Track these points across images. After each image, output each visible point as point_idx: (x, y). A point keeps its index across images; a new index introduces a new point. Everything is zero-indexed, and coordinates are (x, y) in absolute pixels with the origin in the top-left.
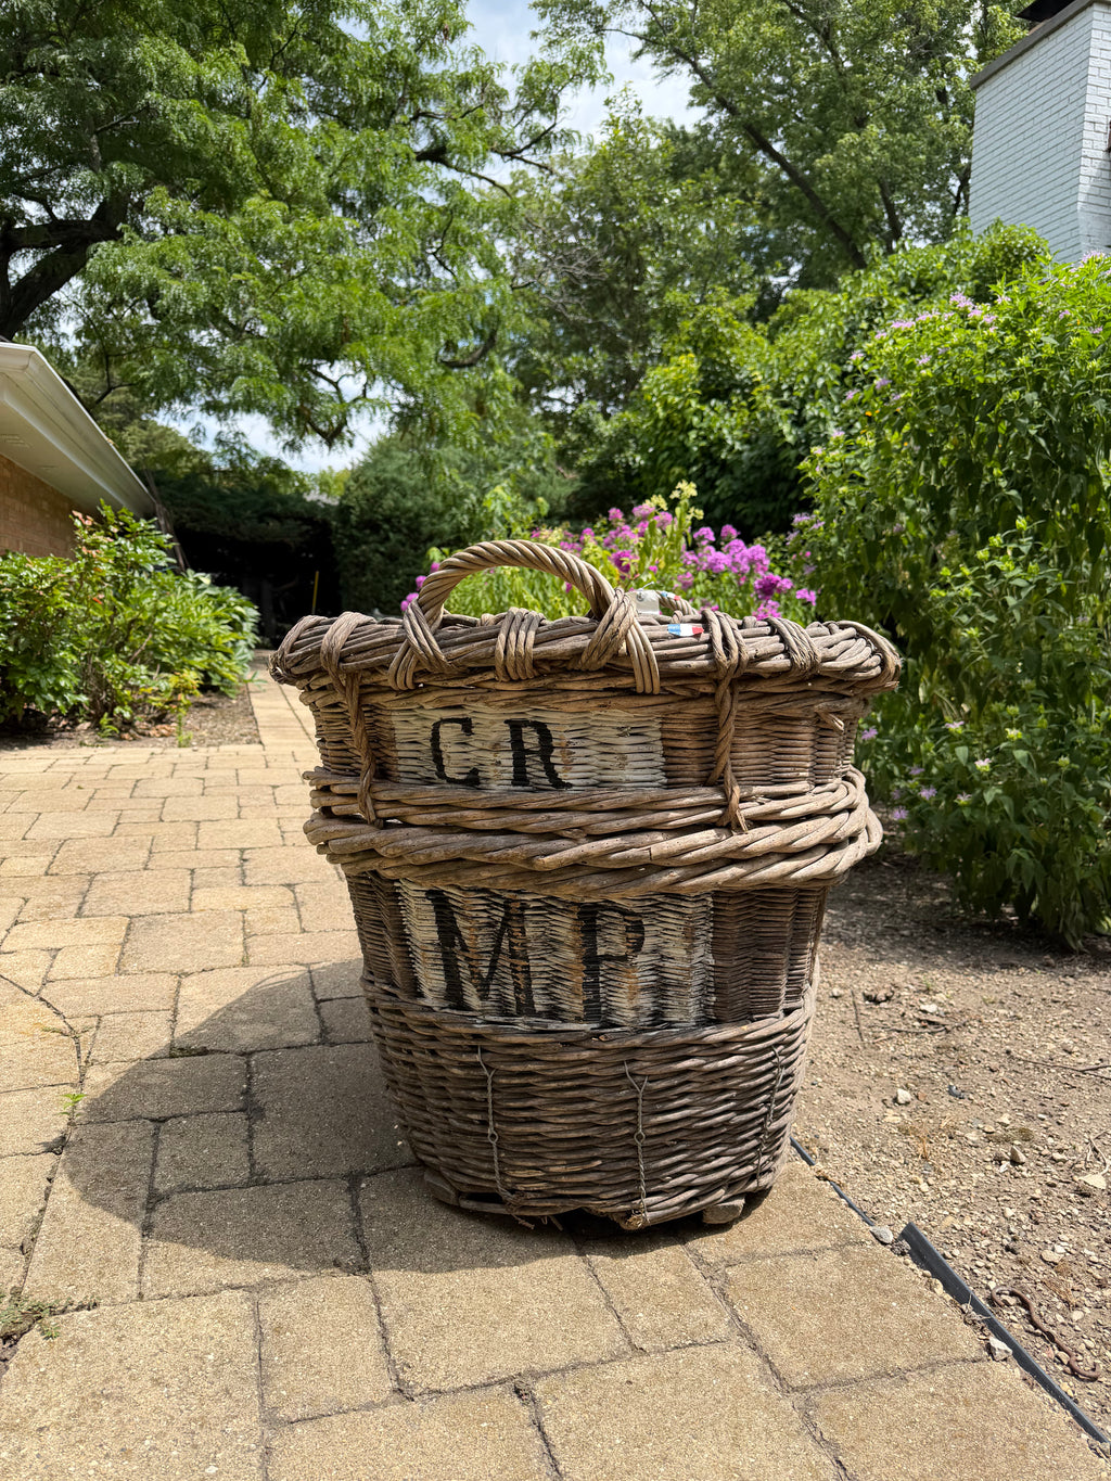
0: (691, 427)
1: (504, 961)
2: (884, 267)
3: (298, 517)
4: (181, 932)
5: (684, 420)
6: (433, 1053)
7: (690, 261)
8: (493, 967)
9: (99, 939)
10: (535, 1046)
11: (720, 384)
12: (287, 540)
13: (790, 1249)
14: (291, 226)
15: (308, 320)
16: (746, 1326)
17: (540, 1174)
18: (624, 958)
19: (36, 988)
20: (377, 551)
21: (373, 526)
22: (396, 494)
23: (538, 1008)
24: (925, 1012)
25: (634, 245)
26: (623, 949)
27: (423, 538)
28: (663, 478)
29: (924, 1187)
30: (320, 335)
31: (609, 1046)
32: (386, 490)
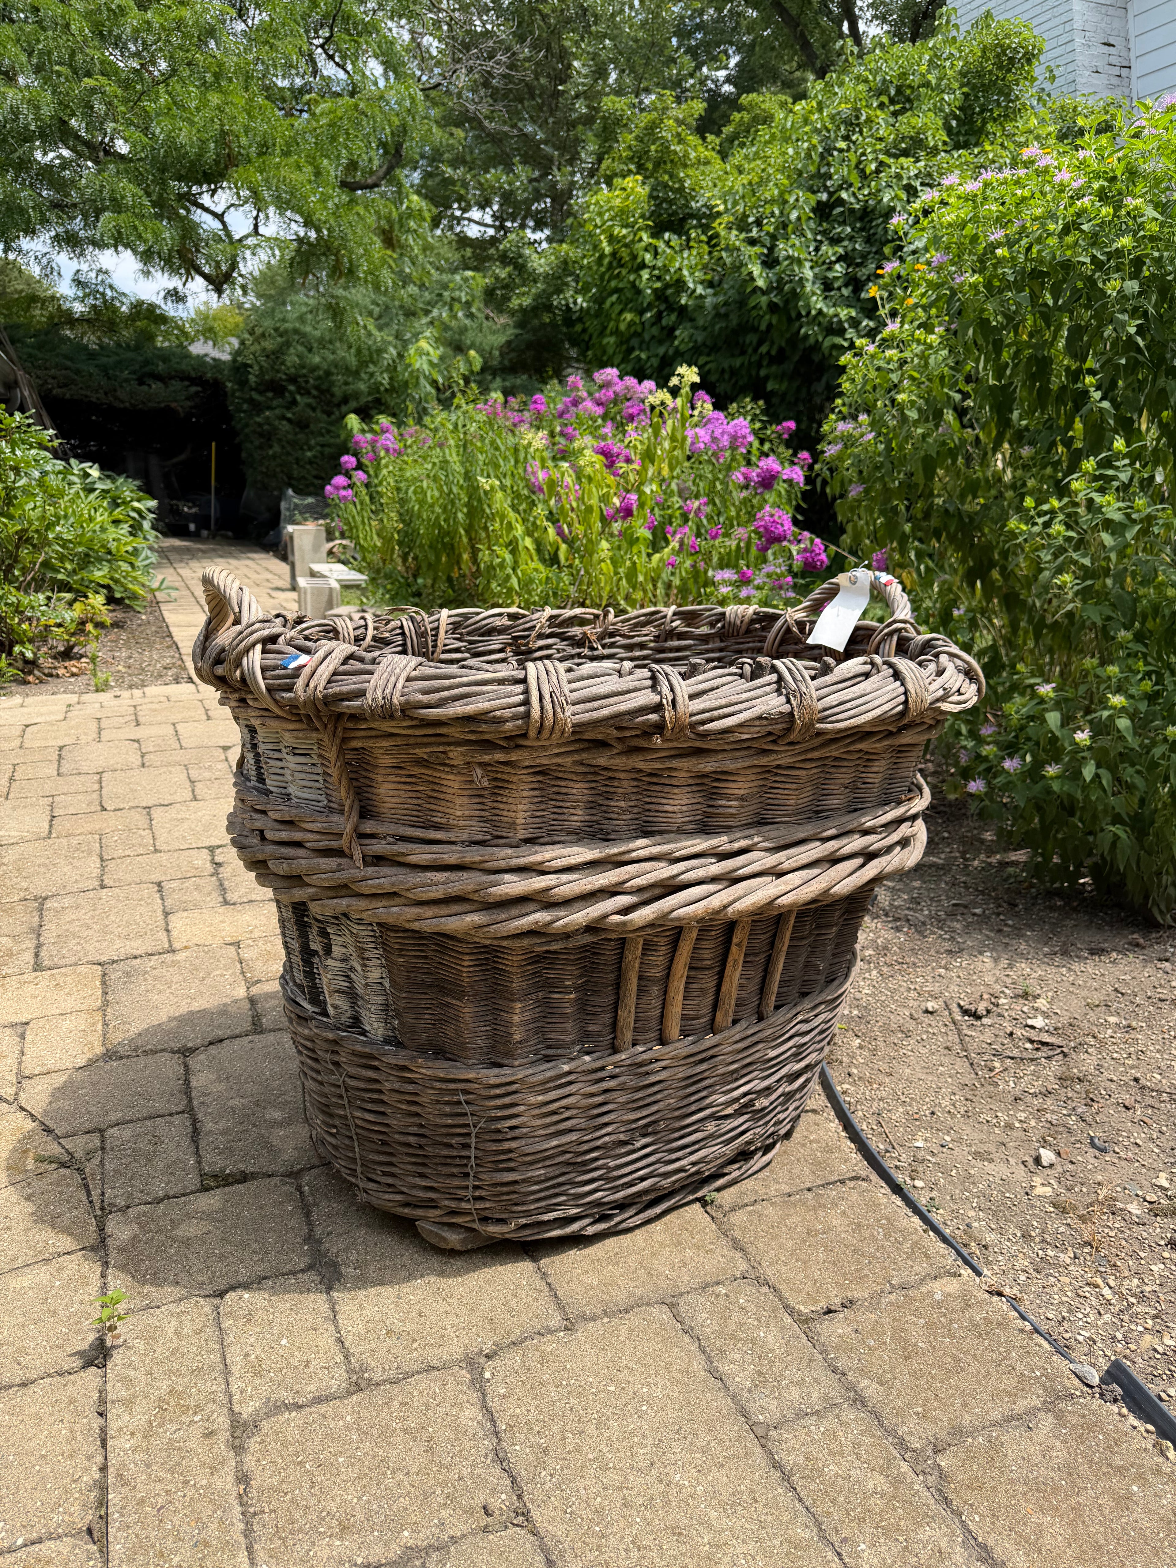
0: (643, 266)
2: (859, 70)
3: (183, 377)
4: (169, 985)
5: (634, 257)
7: (621, 54)
9: (69, 1004)
11: (675, 213)
12: (173, 405)
13: (996, 1415)
14: (149, 15)
15: (183, 138)
16: (984, 1547)
19: (11, 1091)
20: (284, 418)
21: (276, 388)
22: (300, 348)
24: (1033, 1027)
25: (555, 33)
27: (336, 400)
28: (612, 324)
29: (1106, 1292)
30: (200, 155)
32: (288, 344)
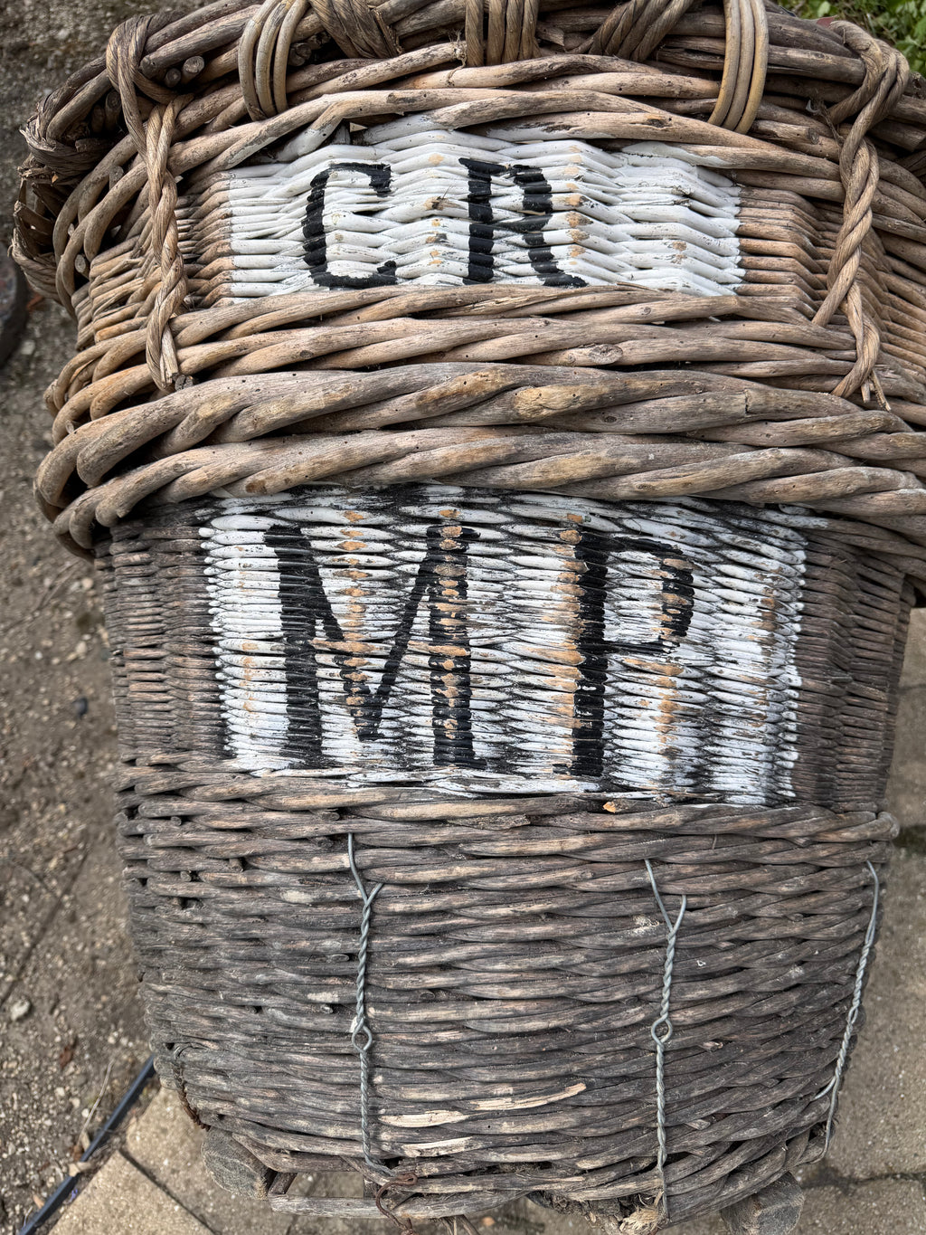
1: (417, 657)
6: (245, 863)
8: (390, 672)
10: (473, 821)
17: (457, 1117)
18: (654, 648)
23: (480, 750)
26: (653, 629)
31: (623, 823)
